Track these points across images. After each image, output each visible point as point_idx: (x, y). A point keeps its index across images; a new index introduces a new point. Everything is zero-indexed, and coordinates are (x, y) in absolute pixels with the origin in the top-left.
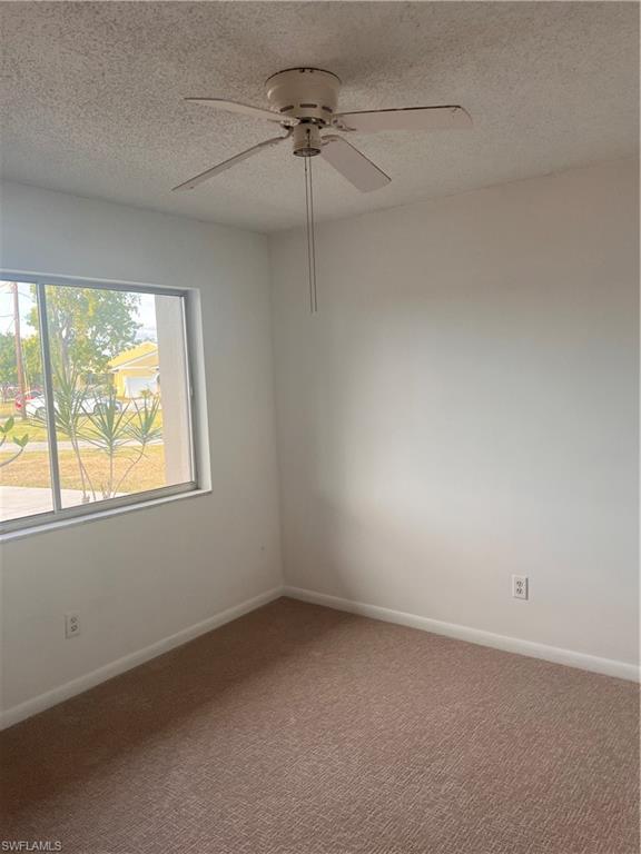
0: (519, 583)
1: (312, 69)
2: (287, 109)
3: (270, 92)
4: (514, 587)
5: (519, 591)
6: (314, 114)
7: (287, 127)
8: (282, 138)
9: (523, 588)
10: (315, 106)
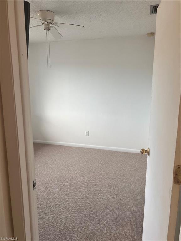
0: (87, 132)
1: (50, 11)
2: (43, 19)
3: (38, 14)
4: (86, 133)
5: (87, 134)
6: (50, 21)
7: (42, 23)
8: (40, 25)
9: (88, 133)
10: (50, 20)
